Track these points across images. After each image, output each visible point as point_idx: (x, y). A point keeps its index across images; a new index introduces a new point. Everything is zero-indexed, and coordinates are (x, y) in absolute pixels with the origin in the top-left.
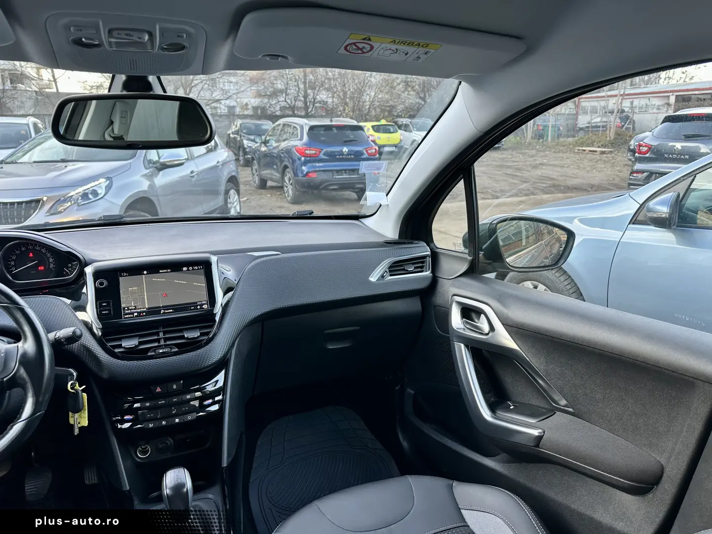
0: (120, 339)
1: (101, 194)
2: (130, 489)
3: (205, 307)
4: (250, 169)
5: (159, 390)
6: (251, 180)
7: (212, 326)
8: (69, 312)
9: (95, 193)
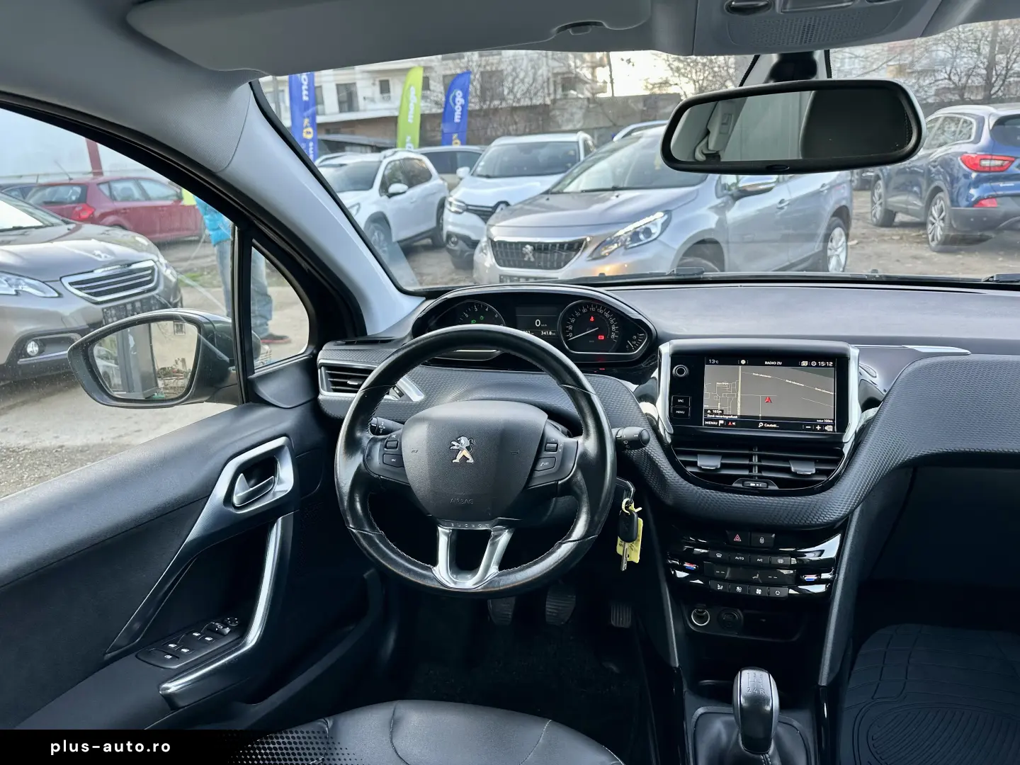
0: (695, 454)
1: (654, 233)
2: (679, 666)
3: (829, 428)
4: (869, 193)
5: (738, 539)
6: (867, 213)
7: (836, 462)
8: (631, 401)
9: (647, 232)
